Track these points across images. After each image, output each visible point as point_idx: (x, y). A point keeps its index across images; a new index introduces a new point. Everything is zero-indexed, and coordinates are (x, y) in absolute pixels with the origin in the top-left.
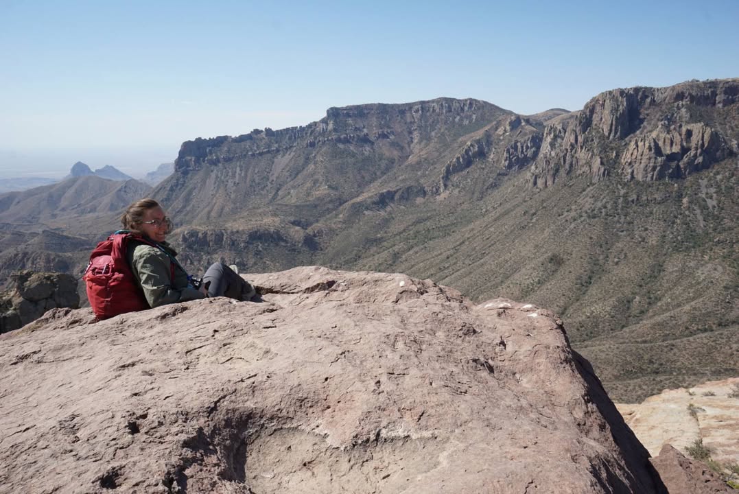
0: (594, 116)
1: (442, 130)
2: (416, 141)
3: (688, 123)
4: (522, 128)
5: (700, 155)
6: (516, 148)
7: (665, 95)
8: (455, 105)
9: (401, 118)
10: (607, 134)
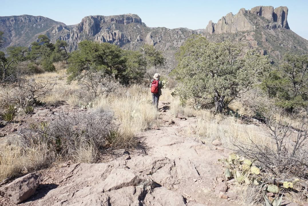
0: (84, 26)
1: (27, 31)
2: (13, 35)
3: (115, 30)
4: (63, 30)
5: (119, 42)
6: (61, 39)
7: (108, 19)
8: (33, 19)
9: (4, 24)
10: (88, 34)
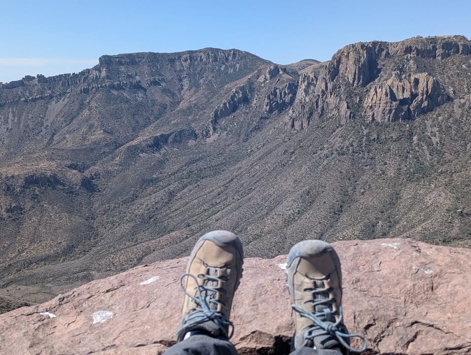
0: (341, 66)
1: (210, 78)
2: (186, 88)
3: (415, 73)
4: (280, 76)
5: (426, 100)
6: (275, 94)
7: (397, 49)
8: (221, 55)
9: (172, 66)
10: (351, 82)
